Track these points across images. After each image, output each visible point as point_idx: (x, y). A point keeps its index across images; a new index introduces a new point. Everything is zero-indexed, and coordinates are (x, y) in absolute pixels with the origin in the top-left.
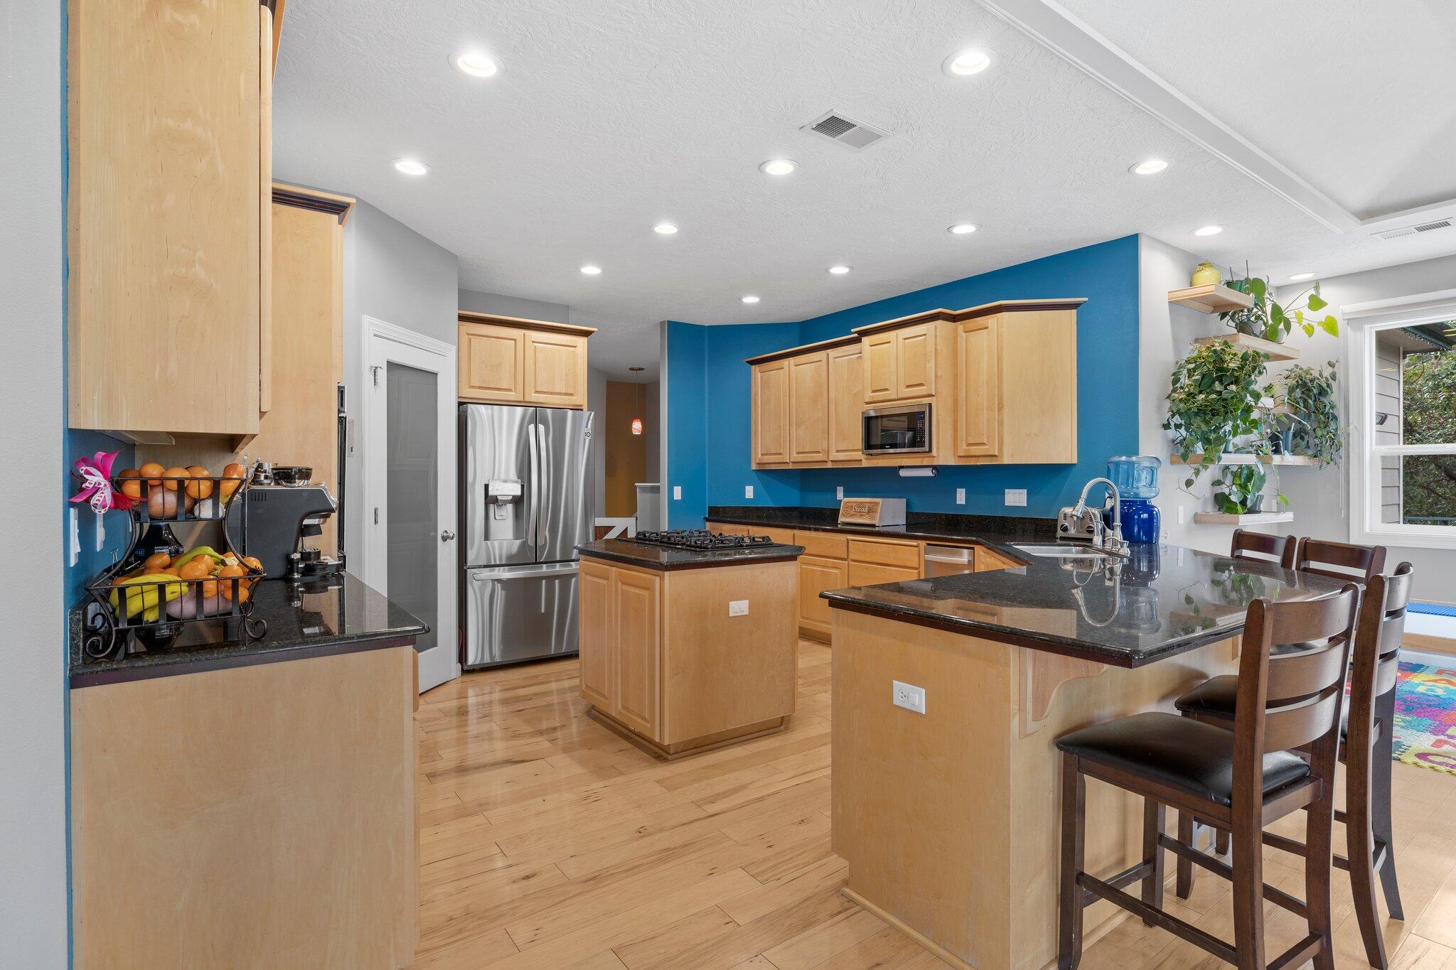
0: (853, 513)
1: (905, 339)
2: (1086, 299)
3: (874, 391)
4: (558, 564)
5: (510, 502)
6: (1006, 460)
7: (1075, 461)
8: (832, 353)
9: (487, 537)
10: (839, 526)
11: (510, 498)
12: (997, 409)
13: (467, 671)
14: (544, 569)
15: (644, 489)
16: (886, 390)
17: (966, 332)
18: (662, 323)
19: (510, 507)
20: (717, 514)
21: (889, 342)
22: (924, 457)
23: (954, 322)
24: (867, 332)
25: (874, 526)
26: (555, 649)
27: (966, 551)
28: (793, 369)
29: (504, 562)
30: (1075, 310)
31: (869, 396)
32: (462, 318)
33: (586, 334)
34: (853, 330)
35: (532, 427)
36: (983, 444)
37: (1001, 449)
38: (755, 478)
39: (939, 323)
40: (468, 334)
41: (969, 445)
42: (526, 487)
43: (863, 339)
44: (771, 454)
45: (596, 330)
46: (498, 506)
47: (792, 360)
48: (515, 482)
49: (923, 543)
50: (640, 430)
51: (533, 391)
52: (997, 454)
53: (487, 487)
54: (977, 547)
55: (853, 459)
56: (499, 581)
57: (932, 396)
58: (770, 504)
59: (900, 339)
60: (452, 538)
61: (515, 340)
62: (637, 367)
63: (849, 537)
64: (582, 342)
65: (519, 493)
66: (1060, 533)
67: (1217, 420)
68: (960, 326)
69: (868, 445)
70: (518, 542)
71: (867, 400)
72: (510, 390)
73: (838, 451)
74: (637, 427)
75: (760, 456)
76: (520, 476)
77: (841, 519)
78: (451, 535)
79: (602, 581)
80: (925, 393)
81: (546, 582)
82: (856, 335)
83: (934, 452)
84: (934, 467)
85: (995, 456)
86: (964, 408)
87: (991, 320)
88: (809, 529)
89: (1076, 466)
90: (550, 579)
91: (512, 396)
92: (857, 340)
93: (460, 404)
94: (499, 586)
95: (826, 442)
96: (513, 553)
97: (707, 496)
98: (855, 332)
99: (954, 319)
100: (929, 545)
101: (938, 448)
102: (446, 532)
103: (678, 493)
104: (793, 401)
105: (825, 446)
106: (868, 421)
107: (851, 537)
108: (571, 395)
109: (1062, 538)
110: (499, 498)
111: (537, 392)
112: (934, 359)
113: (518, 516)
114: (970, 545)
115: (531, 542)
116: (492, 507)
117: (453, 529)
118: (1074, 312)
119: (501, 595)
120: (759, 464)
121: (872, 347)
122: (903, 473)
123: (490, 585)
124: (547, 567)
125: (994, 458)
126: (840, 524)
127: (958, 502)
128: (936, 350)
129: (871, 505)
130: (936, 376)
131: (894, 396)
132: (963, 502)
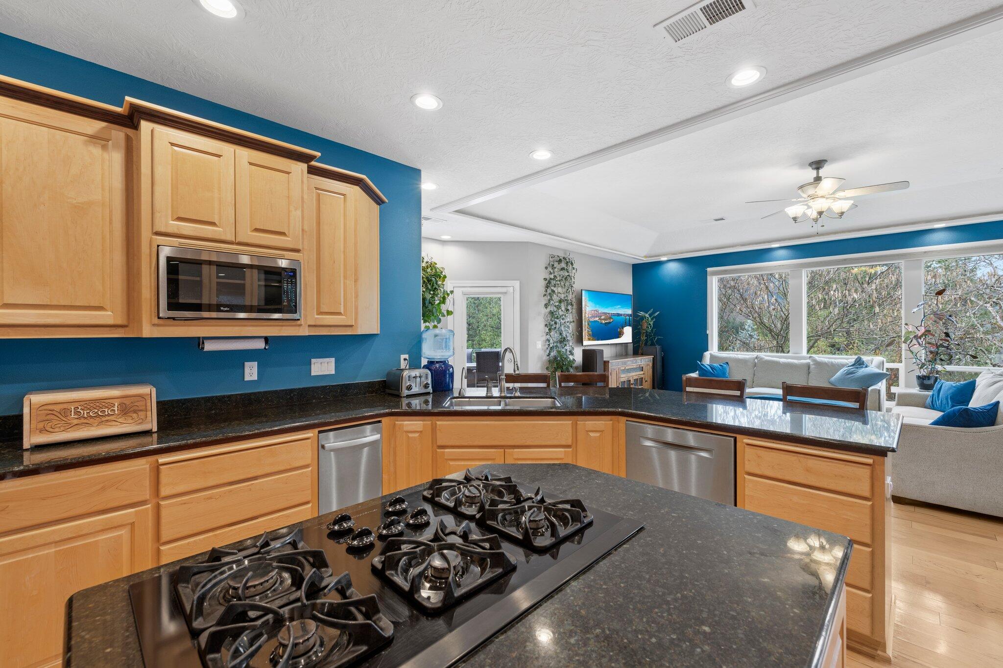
1: (250, 164)
3: (181, 219)
6: (359, 331)
7: (379, 332)
16: (212, 224)
17: (316, 188)
21: (219, 156)
22: (283, 326)
25: (145, 434)
36: (339, 313)
37: (356, 320)
43: (144, 123)
49: (316, 433)
52: (354, 324)
54: (386, 419)
57: (299, 251)
59: (243, 161)
68: (311, 180)
77: (28, 440)
80: (289, 246)
83: (302, 321)
84: (267, 339)
85: (352, 326)
87: (348, 190)
89: (379, 336)
100: (321, 432)
101: (305, 316)
114: (375, 419)
118: (378, 208)
121: (174, 147)
122: (209, 347)
125: (347, 328)
126: (27, 450)
127: (247, 378)
128: (302, 198)
129: (127, 402)
130: (303, 230)
131: (230, 237)
132: (255, 377)
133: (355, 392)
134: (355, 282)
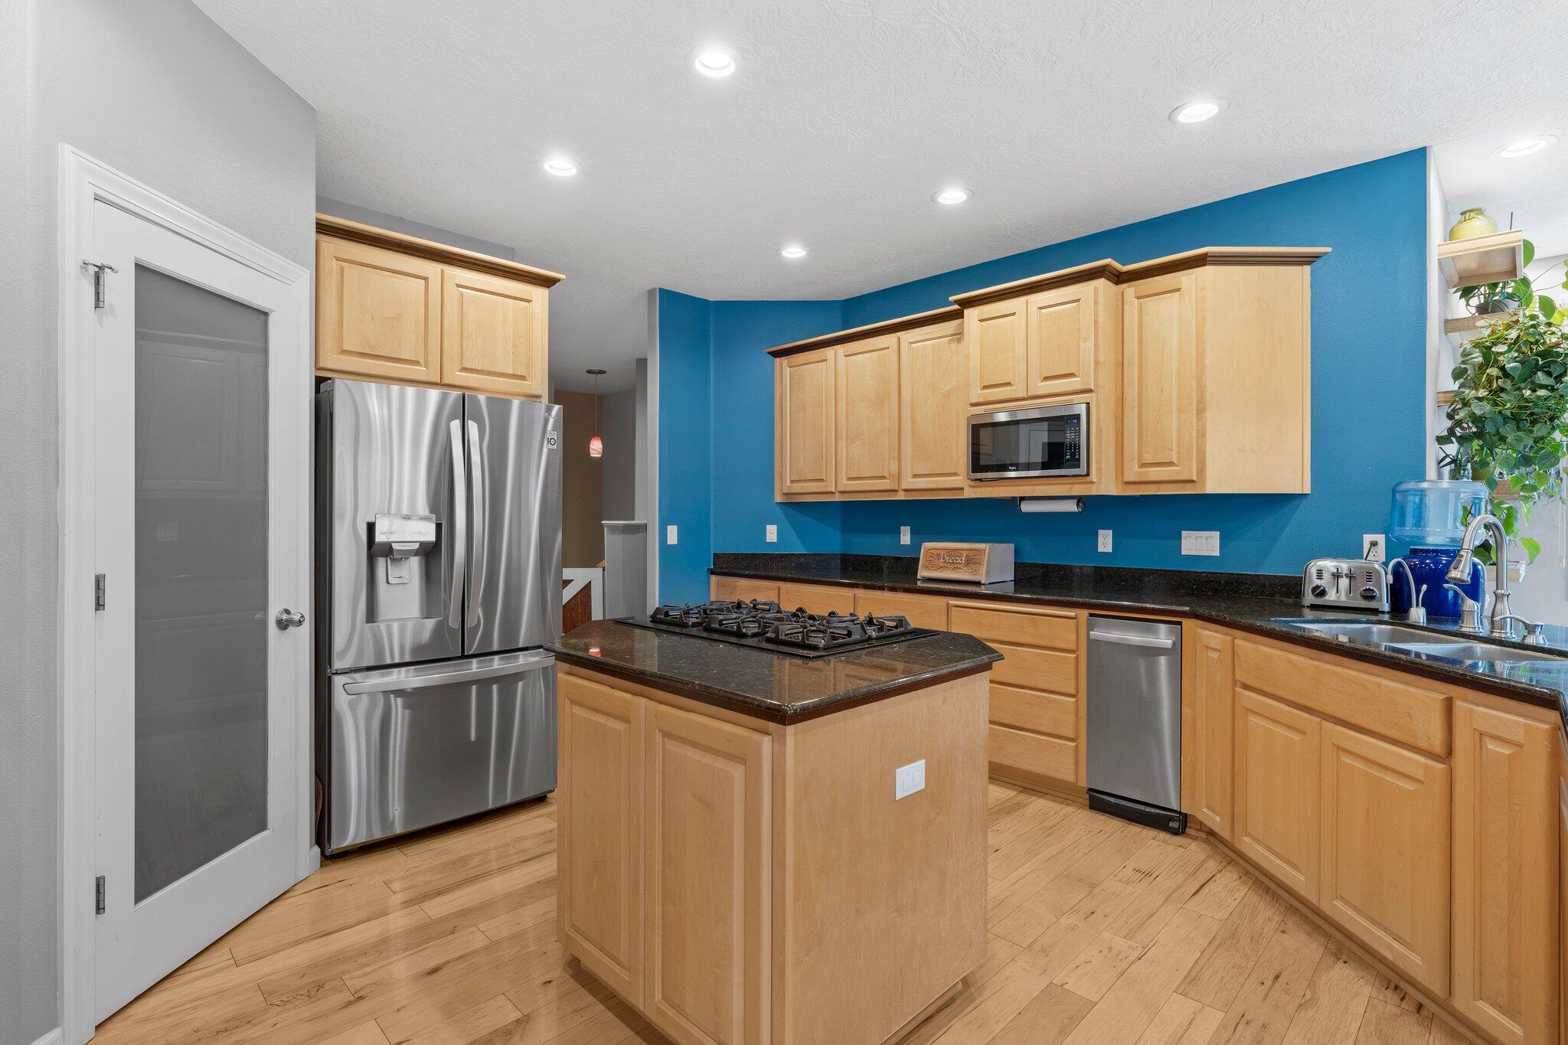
0: (942, 565)
1: (1041, 308)
2: (1329, 249)
3: (986, 387)
4: (496, 657)
5: (416, 553)
6: (1211, 488)
7: (1307, 490)
8: (906, 336)
9: (371, 615)
10: (919, 584)
11: (416, 546)
12: (1195, 411)
13: (331, 858)
14: (475, 667)
15: (614, 529)
16: (1008, 384)
17: (1138, 298)
18: (651, 292)
19: (415, 562)
20: (730, 565)
21: (1014, 314)
22: (1074, 483)
23: (1117, 284)
24: (972, 301)
25: (978, 583)
26: (494, 801)
27: (1163, 627)
28: (842, 359)
29: (407, 659)
30: (1309, 267)
31: (977, 394)
32: (323, 228)
33: (547, 282)
34: (951, 298)
35: (455, 426)
36: (1171, 464)
37: (1201, 470)
38: (779, 513)
39: (1101, 283)
40: (338, 259)
41: (1144, 465)
42: (444, 528)
43: (966, 312)
44: (806, 481)
45: (562, 276)
46: (393, 560)
47: (840, 349)
48: (426, 519)
49: (1084, 614)
50: (601, 451)
51: (458, 367)
52: (1195, 479)
53: (371, 527)
54: (1188, 624)
55: (940, 487)
56: (399, 693)
57: (1090, 391)
58: (800, 550)
59: (1033, 310)
60: (300, 623)
61: (426, 279)
62: (596, 368)
63: (950, 602)
64: (540, 295)
65: (432, 538)
66: (1309, 598)
67: (1539, 430)
68: (1130, 290)
69: (977, 465)
70: (430, 623)
71: (974, 401)
72: (416, 363)
73: (915, 476)
74: (596, 447)
75: (788, 483)
76: (434, 507)
77: (922, 573)
78: (297, 617)
79: (613, 724)
80: (1079, 387)
81: (477, 689)
82: (956, 307)
83: (1094, 476)
84: (1080, 500)
85: (1192, 481)
86: (1136, 410)
87: (1187, 279)
88: (881, 588)
89: (1309, 497)
90: (484, 683)
91: (419, 372)
92: (958, 315)
93: (319, 381)
94: (398, 703)
95: (897, 463)
96: (423, 642)
97: (712, 540)
98: (957, 302)
99: (1119, 278)
100: (1091, 615)
101: (1099, 470)
102: (287, 612)
103: (673, 535)
104: (842, 406)
105: (894, 467)
106: (976, 430)
107: (953, 601)
108: (523, 378)
109: (1313, 607)
110: (395, 546)
111: (464, 369)
112: (1093, 335)
113: (429, 576)
114: (1173, 619)
115: (454, 622)
116: (381, 563)
117: (303, 605)
118: (1307, 269)
119: (403, 715)
120: (786, 494)
121: (982, 323)
122: (1026, 507)
123: (381, 698)
124: (479, 662)
125: (1188, 485)
126: (919, 580)
127: (1101, 549)
128: (1096, 322)
129: (971, 554)
130: (1096, 362)
131: (1021, 394)
132: (1109, 549)
133: (1252, 590)
134: (1198, 414)
